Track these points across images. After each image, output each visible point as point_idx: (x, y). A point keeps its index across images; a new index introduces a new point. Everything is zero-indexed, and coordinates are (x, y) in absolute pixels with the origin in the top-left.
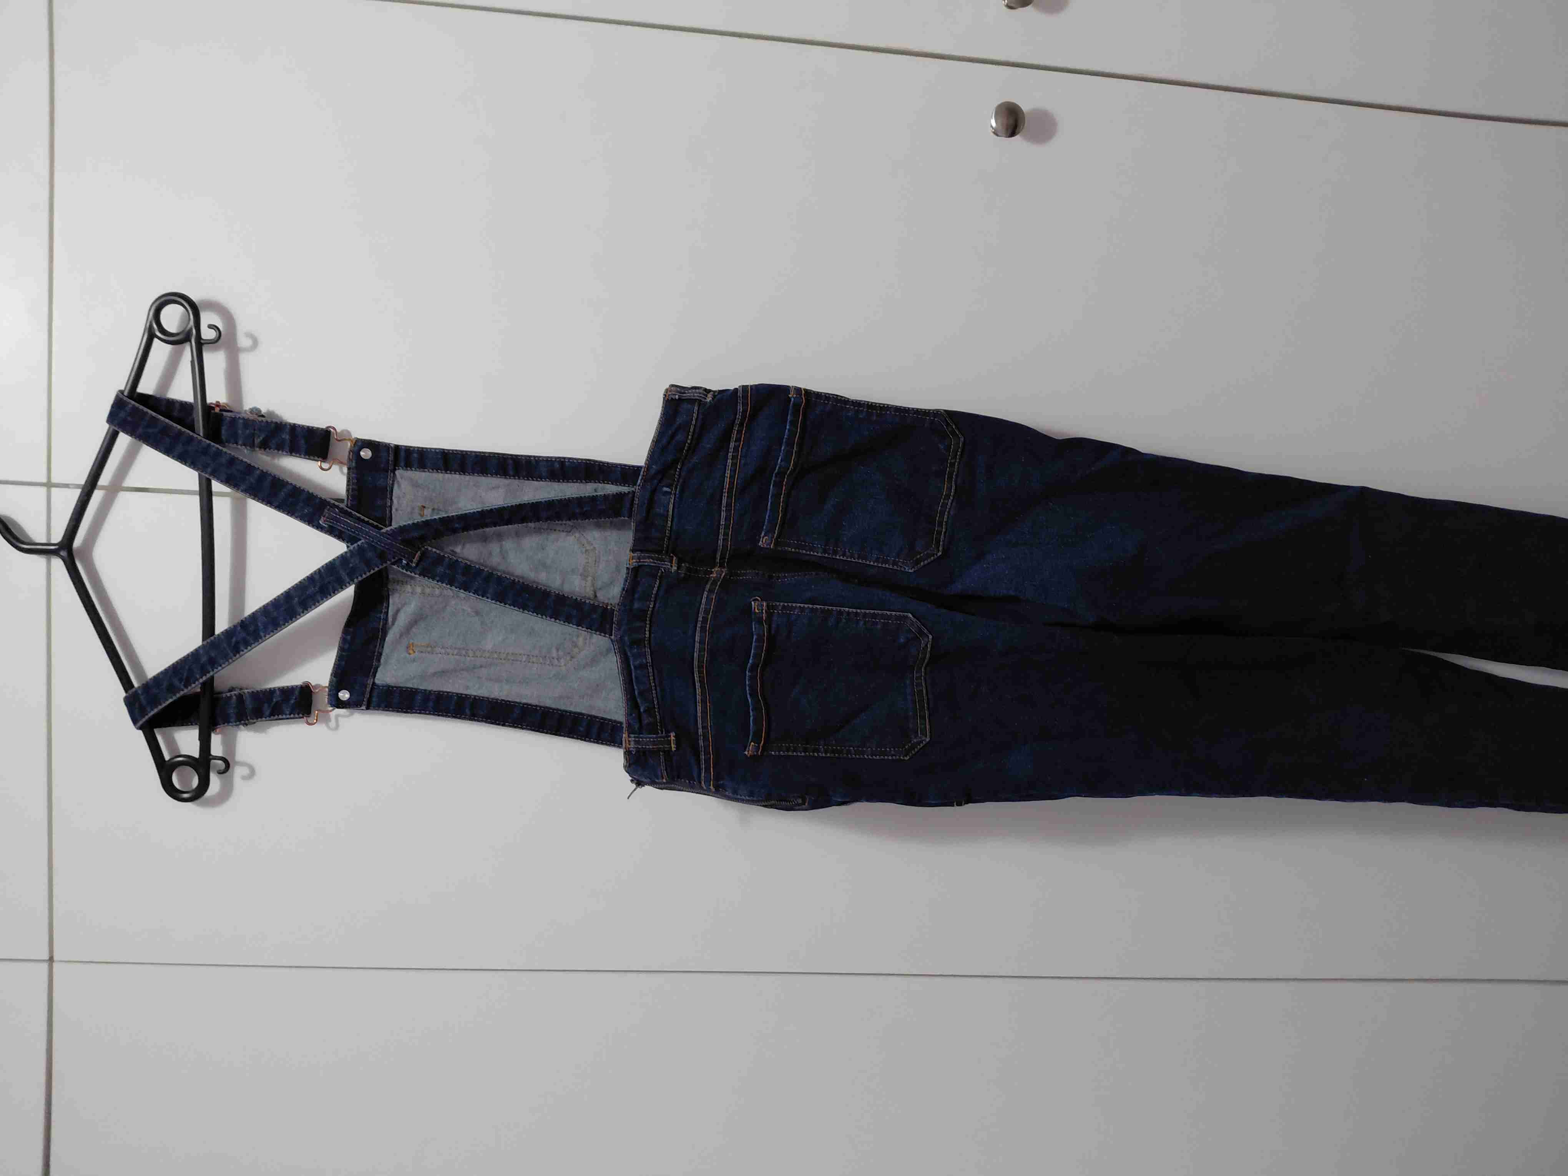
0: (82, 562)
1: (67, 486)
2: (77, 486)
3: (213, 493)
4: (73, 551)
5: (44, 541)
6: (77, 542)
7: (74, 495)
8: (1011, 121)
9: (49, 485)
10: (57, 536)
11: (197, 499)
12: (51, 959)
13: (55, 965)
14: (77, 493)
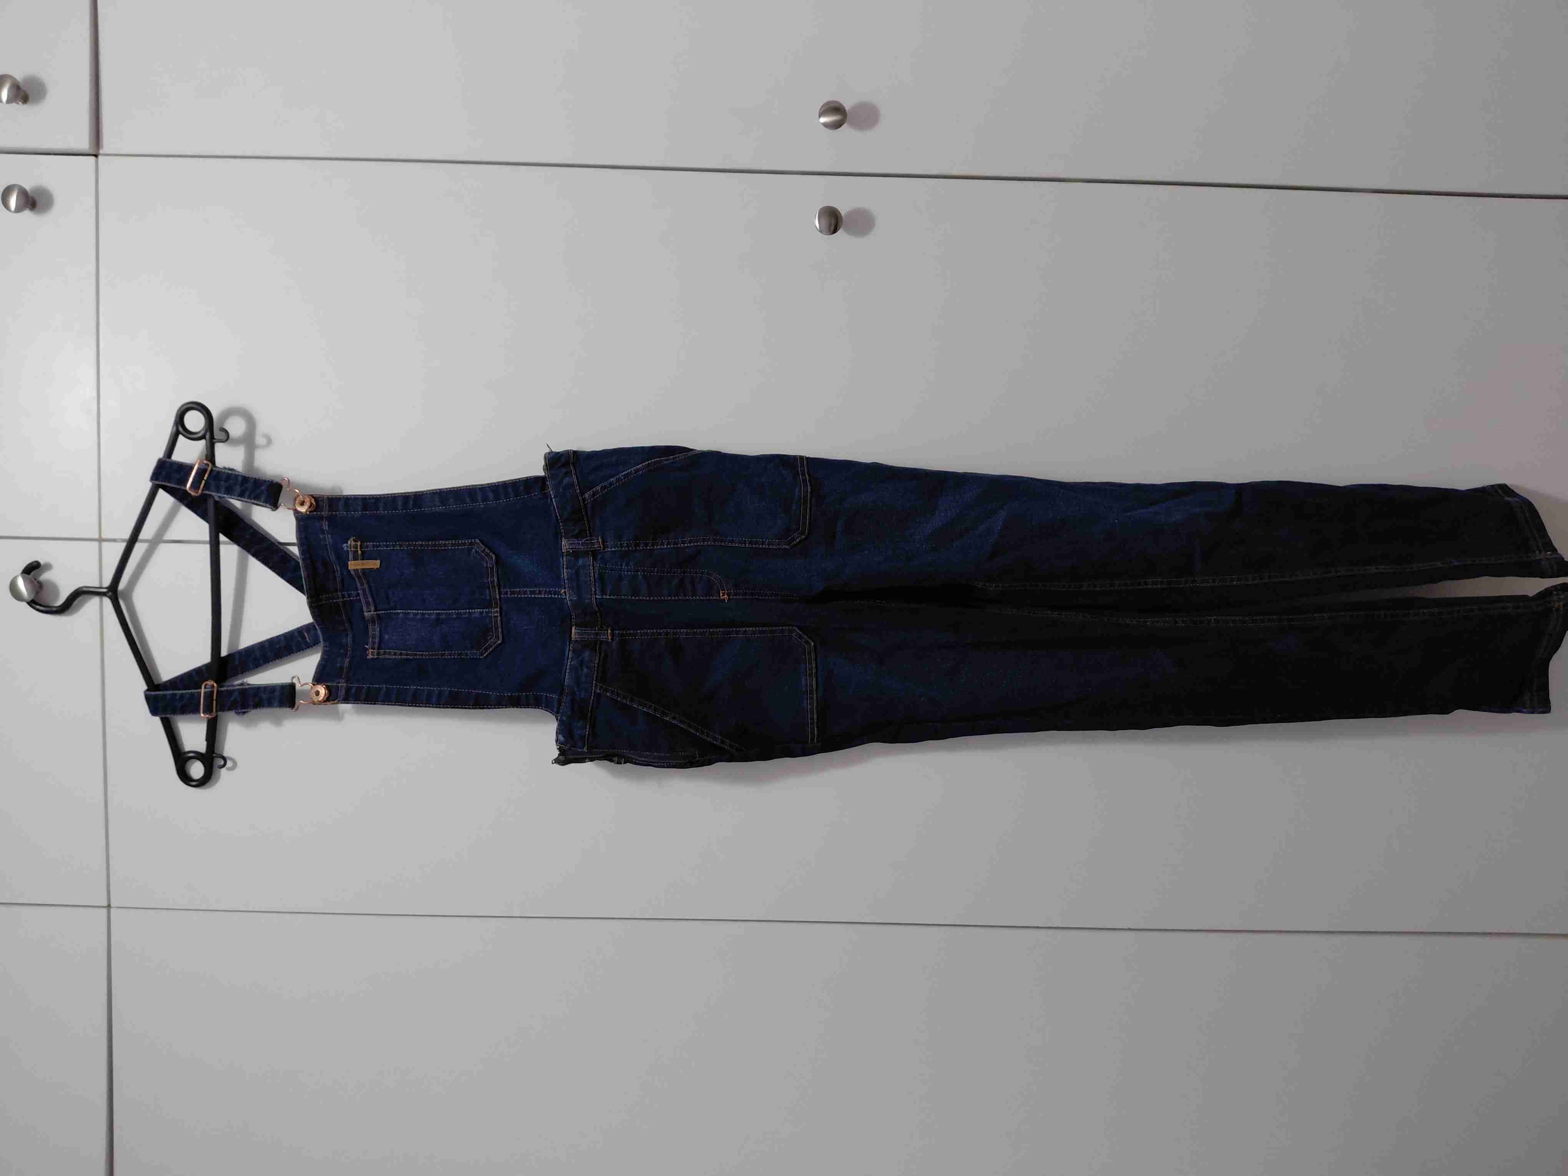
0: (124, 600)
1: (114, 540)
2: (123, 540)
3: (220, 543)
4: (118, 593)
5: (97, 585)
6: (122, 586)
7: (121, 547)
8: (833, 222)
9: (100, 540)
10: (107, 582)
11: (208, 547)
12: (109, 906)
13: (112, 910)
14: (124, 545)
